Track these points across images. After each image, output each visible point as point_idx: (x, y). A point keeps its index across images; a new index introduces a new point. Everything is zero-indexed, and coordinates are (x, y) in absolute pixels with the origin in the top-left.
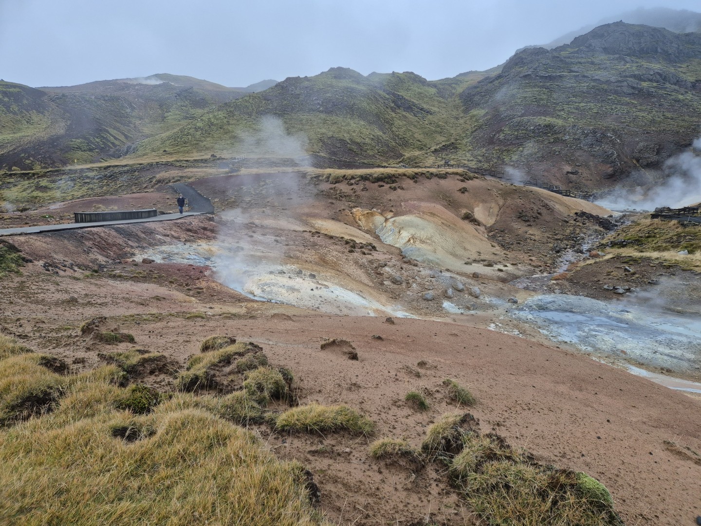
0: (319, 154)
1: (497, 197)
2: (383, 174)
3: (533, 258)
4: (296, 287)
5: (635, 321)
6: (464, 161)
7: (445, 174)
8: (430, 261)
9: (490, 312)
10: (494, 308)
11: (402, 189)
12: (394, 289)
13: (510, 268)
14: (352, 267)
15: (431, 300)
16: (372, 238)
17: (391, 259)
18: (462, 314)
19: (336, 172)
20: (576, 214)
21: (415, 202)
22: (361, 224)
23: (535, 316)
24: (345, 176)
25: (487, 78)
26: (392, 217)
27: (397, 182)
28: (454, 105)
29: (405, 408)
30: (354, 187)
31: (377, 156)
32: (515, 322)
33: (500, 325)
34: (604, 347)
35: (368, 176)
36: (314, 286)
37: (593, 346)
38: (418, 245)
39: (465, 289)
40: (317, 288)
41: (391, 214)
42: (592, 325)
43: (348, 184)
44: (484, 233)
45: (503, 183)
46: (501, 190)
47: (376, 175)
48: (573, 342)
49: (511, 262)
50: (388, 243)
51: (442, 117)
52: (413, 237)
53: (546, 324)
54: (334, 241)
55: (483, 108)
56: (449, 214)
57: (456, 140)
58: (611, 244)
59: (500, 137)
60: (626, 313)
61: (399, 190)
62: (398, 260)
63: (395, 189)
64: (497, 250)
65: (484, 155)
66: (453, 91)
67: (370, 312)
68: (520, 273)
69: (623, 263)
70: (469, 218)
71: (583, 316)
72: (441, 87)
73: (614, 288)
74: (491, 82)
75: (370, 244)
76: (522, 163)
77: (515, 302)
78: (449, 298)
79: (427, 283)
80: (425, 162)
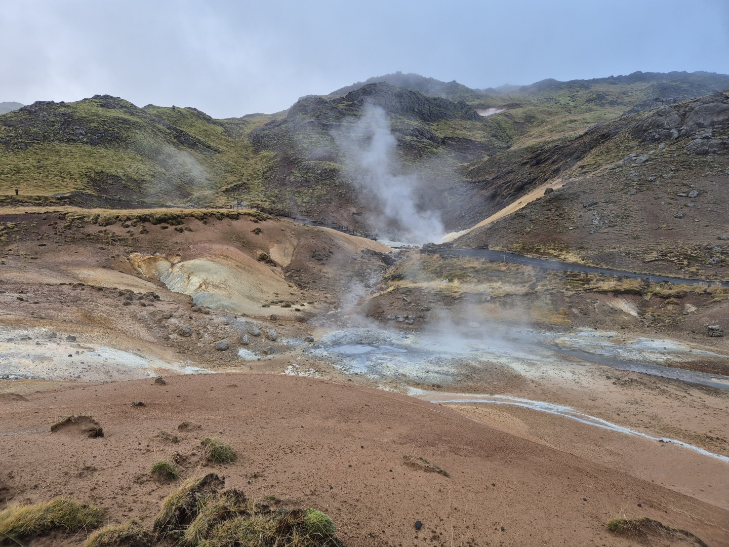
0: (84, 192)
1: (292, 237)
2: (166, 215)
3: (328, 295)
4: (47, 355)
5: (413, 345)
6: (257, 202)
7: (237, 215)
8: (224, 307)
9: (288, 354)
10: (292, 349)
11: (190, 230)
12: (182, 342)
13: (307, 307)
14: (128, 323)
15: (225, 350)
16: (155, 287)
17: (178, 308)
18: (259, 360)
19: (107, 213)
20: (362, 251)
21: (205, 244)
22: (141, 271)
23: (329, 352)
24: (118, 217)
25: (273, 122)
26: (179, 262)
27: (183, 223)
28: (243, 146)
29: (149, 483)
30: (131, 229)
31: (160, 195)
32: (312, 361)
33: (297, 366)
34: (388, 373)
35: (148, 217)
36: (72, 350)
37: (380, 374)
38: (211, 290)
39: (261, 333)
40: (77, 353)
41: (178, 259)
42: (378, 354)
43: (122, 226)
44: (280, 273)
45: (296, 224)
46: (294, 230)
47: (157, 216)
48: (363, 372)
49: (308, 301)
50: (176, 290)
51: (232, 156)
52: (205, 283)
53: (339, 358)
54: (104, 294)
55: (273, 150)
56: (244, 256)
57: (248, 180)
58: (392, 277)
59: (291, 179)
60: (405, 339)
61: (186, 232)
62: (186, 310)
63: (181, 231)
64: (294, 290)
65: (276, 196)
66: (241, 131)
67: (149, 372)
68: (316, 311)
69: (401, 294)
70: (265, 259)
71: (371, 346)
72: (228, 126)
73: (396, 317)
74: (278, 126)
75: (152, 294)
76: (313, 205)
77: (312, 341)
78: (245, 345)
79: (221, 331)
80: (216, 201)
